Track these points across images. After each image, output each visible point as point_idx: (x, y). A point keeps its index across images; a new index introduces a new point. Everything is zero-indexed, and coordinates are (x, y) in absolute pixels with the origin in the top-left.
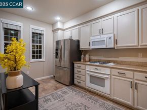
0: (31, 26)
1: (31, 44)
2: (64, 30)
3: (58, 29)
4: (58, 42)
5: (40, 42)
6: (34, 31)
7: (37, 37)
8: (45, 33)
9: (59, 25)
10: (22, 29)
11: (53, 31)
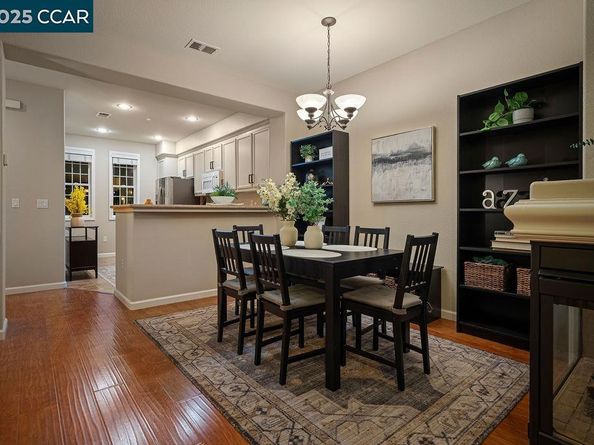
0: (111, 153)
1: (111, 187)
2: (177, 156)
3: (164, 156)
4: (163, 181)
5: (131, 182)
6: (116, 162)
7: (124, 173)
8: (138, 163)
9: (165, 148)
10: (93, 161)
11: (158, 158)
